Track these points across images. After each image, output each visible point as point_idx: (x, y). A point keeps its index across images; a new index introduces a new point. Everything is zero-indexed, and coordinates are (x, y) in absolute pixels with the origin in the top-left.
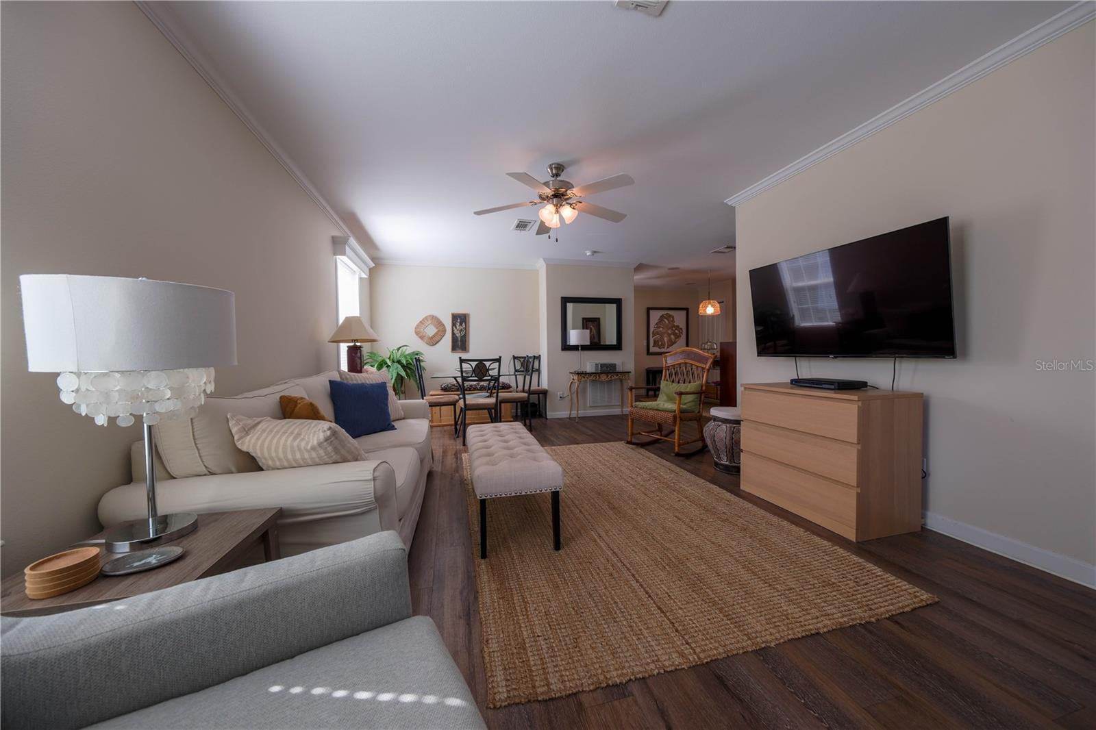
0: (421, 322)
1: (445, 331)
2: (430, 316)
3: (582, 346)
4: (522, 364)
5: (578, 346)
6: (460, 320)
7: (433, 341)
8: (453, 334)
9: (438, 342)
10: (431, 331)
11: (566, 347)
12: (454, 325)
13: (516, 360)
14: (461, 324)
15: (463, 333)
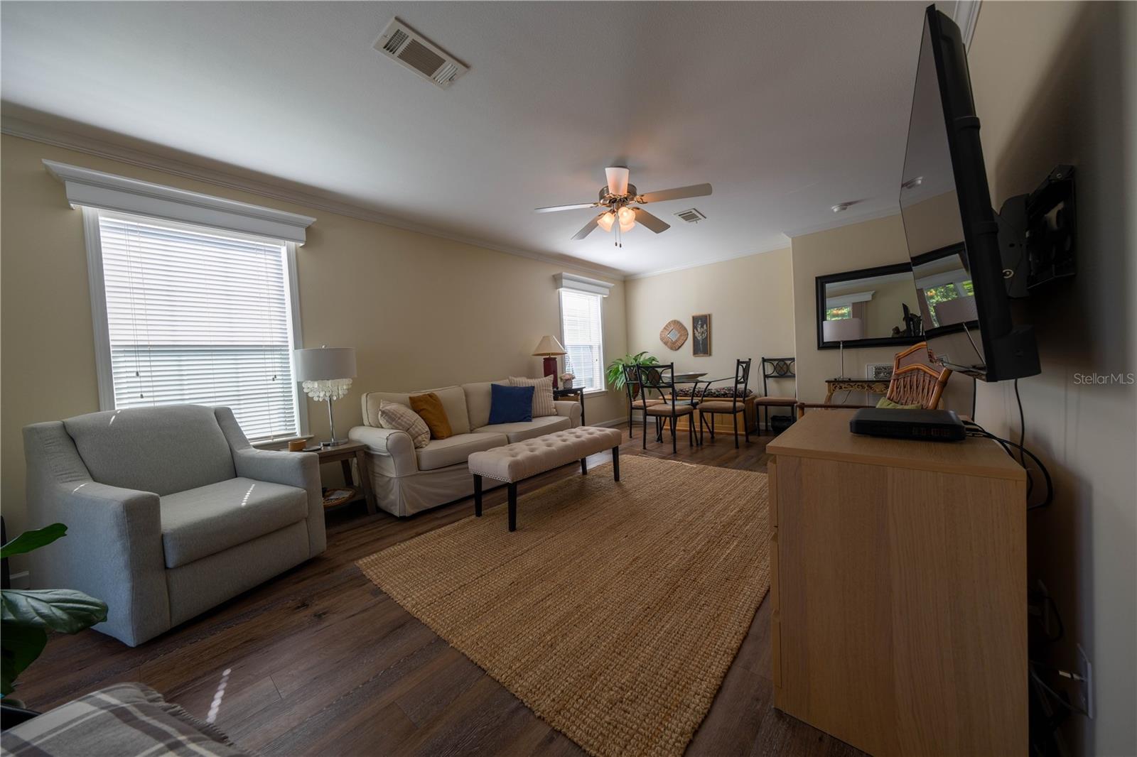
0: (665, 328)
1: (688, 334)
2: (672, 321)
3: (844, 342)
4: (775, 368)
5: (839, 342)
6: (702, 321)
7: (675, 346)
8: (694, 337)
9: (680, 347)
10: (673, 336)
11: (823, 346)
12: (695, 327)
13: (765, 363)
14: (702, 327)
15: (704, 336)
